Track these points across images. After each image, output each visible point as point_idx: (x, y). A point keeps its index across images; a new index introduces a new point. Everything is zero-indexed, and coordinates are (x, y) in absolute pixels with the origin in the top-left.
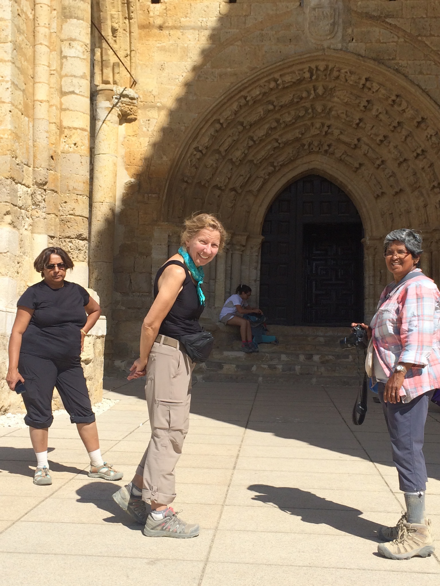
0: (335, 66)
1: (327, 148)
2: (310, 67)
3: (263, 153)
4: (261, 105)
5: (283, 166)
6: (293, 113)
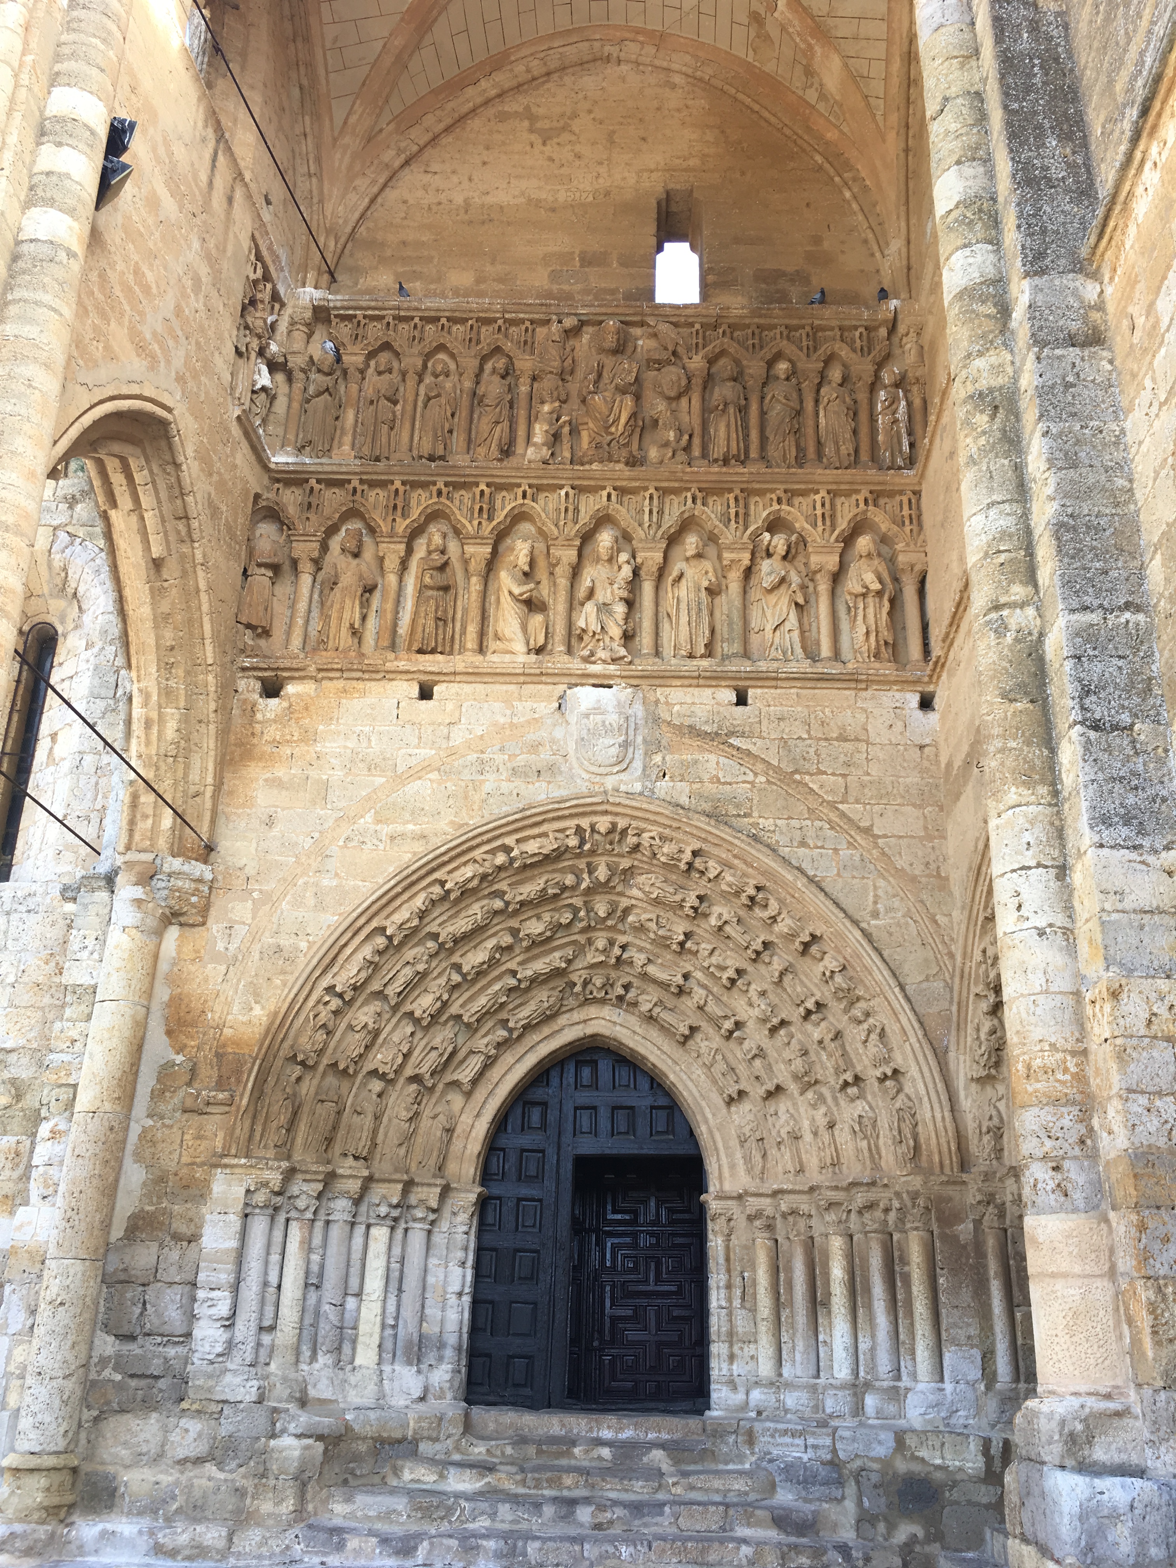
0: (630, 825)
1: (622, 992)
2: (578, 826)
3: (483, 1000)
4: (478, 900)
5: (528, 1028)
6: (547, 917)
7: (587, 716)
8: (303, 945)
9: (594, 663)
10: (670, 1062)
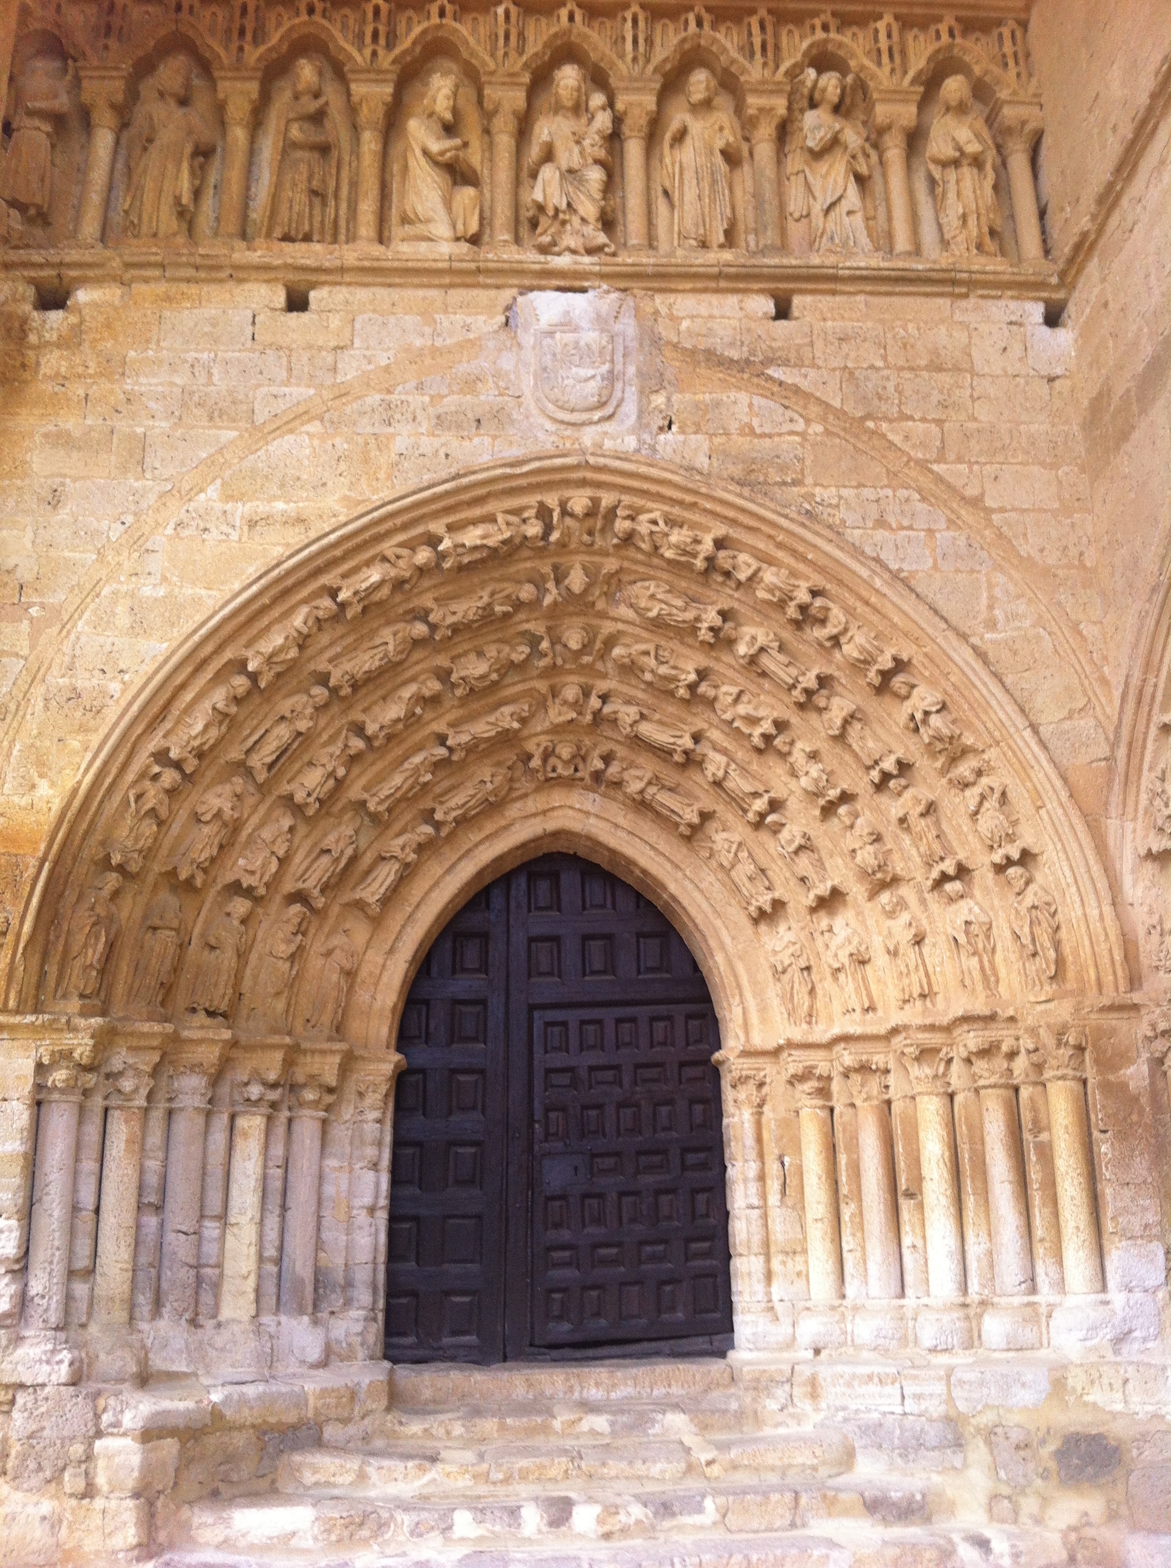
0: (620, 502)
1: (599, 764)
2: (541, 504)
3: (397, 780)
4: (388, 623)
5: (464, 821)
6: (492, 651)
7: (551, 334)
8: (115, 687)
9: (559, 254)
10: (668, 866)
